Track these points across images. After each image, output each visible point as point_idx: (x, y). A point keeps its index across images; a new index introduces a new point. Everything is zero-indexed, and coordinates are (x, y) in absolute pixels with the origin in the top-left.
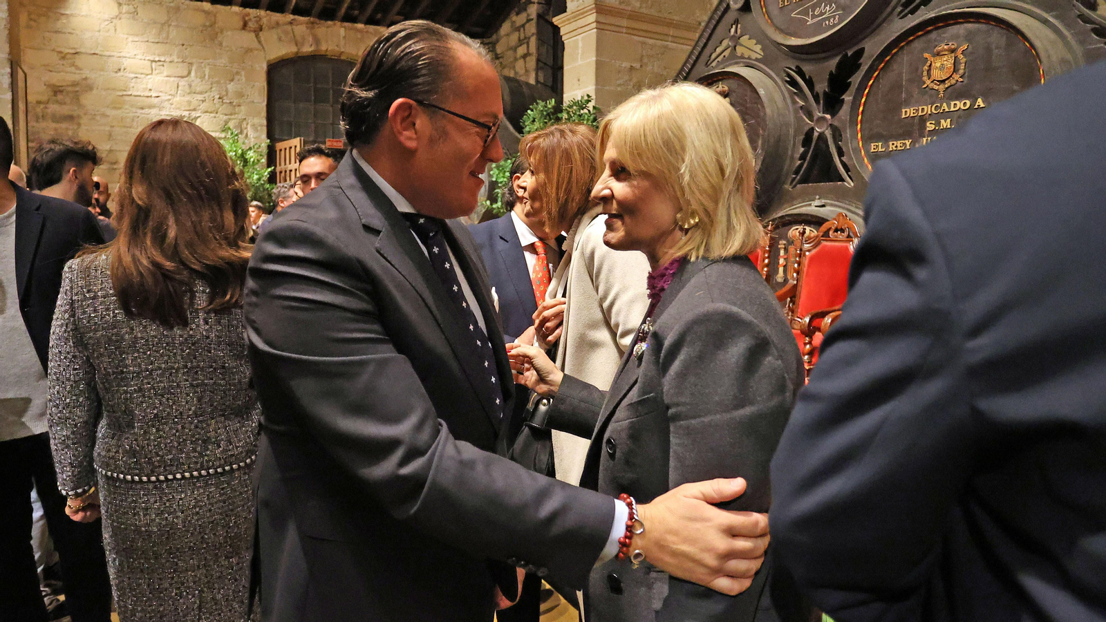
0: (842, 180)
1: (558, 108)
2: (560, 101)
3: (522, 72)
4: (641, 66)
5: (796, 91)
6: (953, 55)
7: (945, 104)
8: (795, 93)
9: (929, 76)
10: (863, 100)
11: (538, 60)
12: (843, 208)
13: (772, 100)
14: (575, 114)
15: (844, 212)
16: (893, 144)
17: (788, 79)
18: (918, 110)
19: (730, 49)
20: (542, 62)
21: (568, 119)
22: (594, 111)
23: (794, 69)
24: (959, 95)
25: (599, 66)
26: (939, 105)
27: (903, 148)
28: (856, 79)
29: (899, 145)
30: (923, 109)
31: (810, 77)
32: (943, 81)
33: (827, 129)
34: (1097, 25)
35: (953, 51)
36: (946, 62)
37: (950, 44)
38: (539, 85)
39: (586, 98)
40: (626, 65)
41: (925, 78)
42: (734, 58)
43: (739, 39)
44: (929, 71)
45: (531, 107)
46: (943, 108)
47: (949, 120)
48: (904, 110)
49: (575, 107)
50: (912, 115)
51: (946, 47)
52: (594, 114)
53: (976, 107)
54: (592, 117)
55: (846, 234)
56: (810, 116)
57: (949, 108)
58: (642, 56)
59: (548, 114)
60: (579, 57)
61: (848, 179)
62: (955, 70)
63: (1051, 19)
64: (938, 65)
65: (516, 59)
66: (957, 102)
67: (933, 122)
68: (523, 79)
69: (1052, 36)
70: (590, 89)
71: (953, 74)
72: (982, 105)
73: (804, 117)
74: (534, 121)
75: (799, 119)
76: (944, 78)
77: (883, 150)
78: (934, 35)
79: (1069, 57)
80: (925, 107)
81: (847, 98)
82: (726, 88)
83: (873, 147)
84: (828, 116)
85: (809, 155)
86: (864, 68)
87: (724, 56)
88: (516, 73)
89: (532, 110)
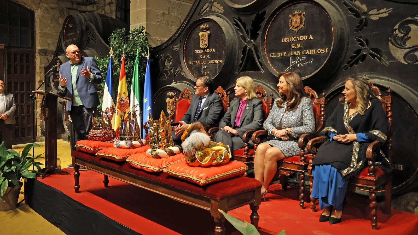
0: (260, 70)
1: (128, 33)
2: (128, 29)
3: (108, 12)
4: (169, 13)
5: (238, 29)
6: (300, 16)
7: (298, 37)
8: (238, 30)
9: (291, 25)
10: (266, 34)
11: (117, 6)
12: (261, 83)
13: (228, 32)
14: (136, 36)
15: (261, 84)
16: (279, 54)
17: (235, 23)
18: (288, 39)
19: (209, 7)
20: (119, 7)
21: (133, 38)
22: (146, 35)
23: (237, 18)
24: (303, 34)
25: (148, 12)
26: (296, 37)
27: (283, 56)
28: (263, 24)
29: (281, 55)
30: (290, 39)
31: (244, 22)
32: (297, 27)
33: (252, 46)
34: (351, 7)
35: (300, 14)
36: (297, 19)
37: (299, 11)
38: (118, 19)
39: (141, 28)
40: (161, 12)
41: (290, 26)
42: (211, 12)
43: (213, 3)
44: (291, 22)
45: (113, 31)
46: (297, 39)
47: (300, 44)
48: (282, 39)
49: (136, 33)
50: (286, 41)
51: (297, 13)
52: (146, 36)
53: (310, 39)
54: (144, 38)
55: (261, 95)
56: (245, 40)
57: (300, 39)
58: (169, 8)
59: (122, 35)
60: (138, 7)
61: (262, 69)
62: (301, 23)
63: (334, 4)
64: (295, 20)
65: (105, 5)
66: (303, 37)
67: (294, 45)
68: (109, 15)
69: (335, 10)
70: (144, 24)
71: (300, 24)
72: (312, 38)
73: (242, 41)
74: (115, 39)
75: (240, 42)
76: (297, 26)
77: (275, 56)
78: (292, 7)
79: (341, 19)
80: (291, 38)
81: (260, 33)
82: (208, 26)
83: (271, 55)
84: (252, 41)
85: (245, 58)
86: (266, 20)
87: (207, 11)
88: (105, 12)
89: (114, 33)
